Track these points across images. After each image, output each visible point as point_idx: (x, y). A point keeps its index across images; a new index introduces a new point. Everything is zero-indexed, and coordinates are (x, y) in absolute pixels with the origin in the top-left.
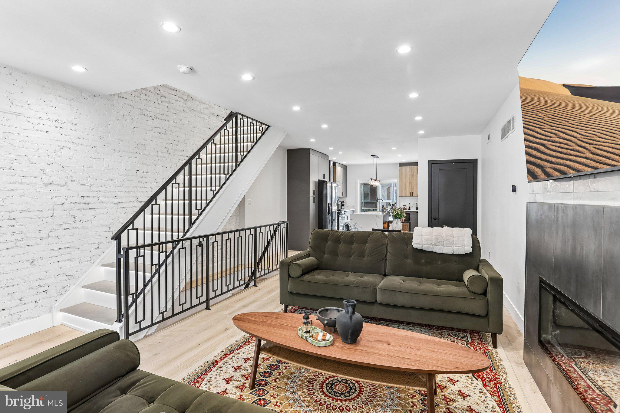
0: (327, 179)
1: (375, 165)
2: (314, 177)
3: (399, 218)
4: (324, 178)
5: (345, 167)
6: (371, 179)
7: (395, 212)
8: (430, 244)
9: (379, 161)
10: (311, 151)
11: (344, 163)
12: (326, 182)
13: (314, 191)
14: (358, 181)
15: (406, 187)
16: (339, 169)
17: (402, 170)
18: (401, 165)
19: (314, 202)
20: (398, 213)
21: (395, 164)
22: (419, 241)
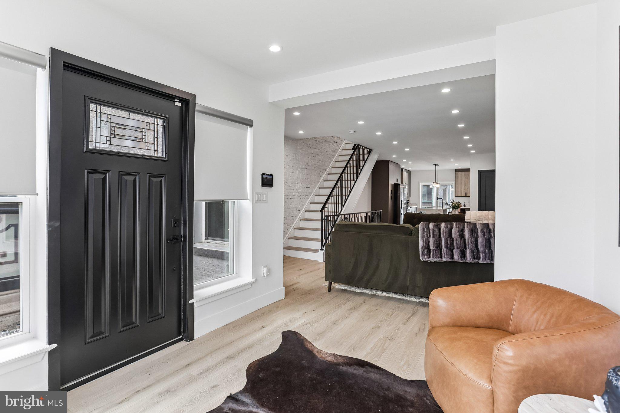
0: (399, 182)
1: (436, 171)
2: (391, 181)
3: (457, 209)
4: (397, 182)
5: (409, 172)
6: (434, 183)
7: (454, 205)
8: (475, 220)
9: (439, 168)
10: (390, 163)
11: (410, 169)
12: (399, 184)
13: (391, 191)
14: (421, 183)
15: (461, 188)
16: (405, 174)
17: (458, 175)
18: (457, 170)
19: (391, 199)
20: (456, 205)
21: (452, 170)
22: (468, 218)
